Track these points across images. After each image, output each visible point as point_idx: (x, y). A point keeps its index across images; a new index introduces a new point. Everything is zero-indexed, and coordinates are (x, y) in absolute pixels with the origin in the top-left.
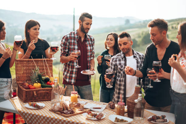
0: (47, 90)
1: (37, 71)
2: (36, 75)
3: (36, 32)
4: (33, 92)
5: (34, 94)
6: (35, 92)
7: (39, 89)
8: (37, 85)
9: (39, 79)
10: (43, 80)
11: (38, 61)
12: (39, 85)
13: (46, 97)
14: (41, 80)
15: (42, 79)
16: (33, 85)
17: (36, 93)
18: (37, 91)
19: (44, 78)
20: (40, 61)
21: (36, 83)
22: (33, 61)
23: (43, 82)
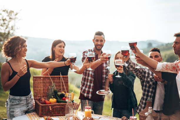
0: (62, 105)
1: (53, 87)
2: (53, 90)
3: (61, 49)
4: (48, 106)
5: (49, 109)
6: (50, 107)
7: (54, 104)
8: (53, 100)
9: (55, 95)
10: (58, 96)
11: (55, 78)
12: (55, 100)
13: (61, 112)
14: (57, 96)
15: (57, 94)
16: (49, 101)
17: (52, 108)
18: (52, 106)
19: (59, 93)
20: (57, 77)
21: (52, 99)
22: (50, 78)
23: (58, 98)
